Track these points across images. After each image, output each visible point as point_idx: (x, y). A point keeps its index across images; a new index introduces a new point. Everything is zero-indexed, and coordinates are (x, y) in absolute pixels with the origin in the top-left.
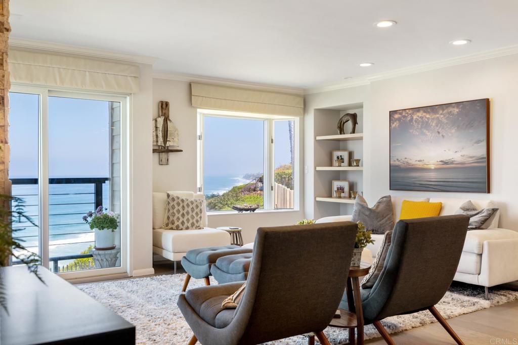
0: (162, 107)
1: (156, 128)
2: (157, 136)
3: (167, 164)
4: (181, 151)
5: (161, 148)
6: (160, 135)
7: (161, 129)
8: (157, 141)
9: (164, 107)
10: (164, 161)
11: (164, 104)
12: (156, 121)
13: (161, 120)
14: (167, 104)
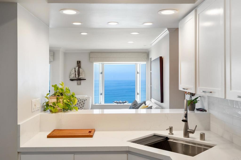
0: (78, 63)
1: (75, 71)
2: (75, 74)
3: (80, 85)
4: (85, 79)
5: (77, 79)
6: (77, 74)
7: (77, 72)
8: (76, 76)
9: (79, 63)
10: (79, 83)
11: (79, 62)
12: (75, 68)
13: (77, 68)
14: (80, 62)
